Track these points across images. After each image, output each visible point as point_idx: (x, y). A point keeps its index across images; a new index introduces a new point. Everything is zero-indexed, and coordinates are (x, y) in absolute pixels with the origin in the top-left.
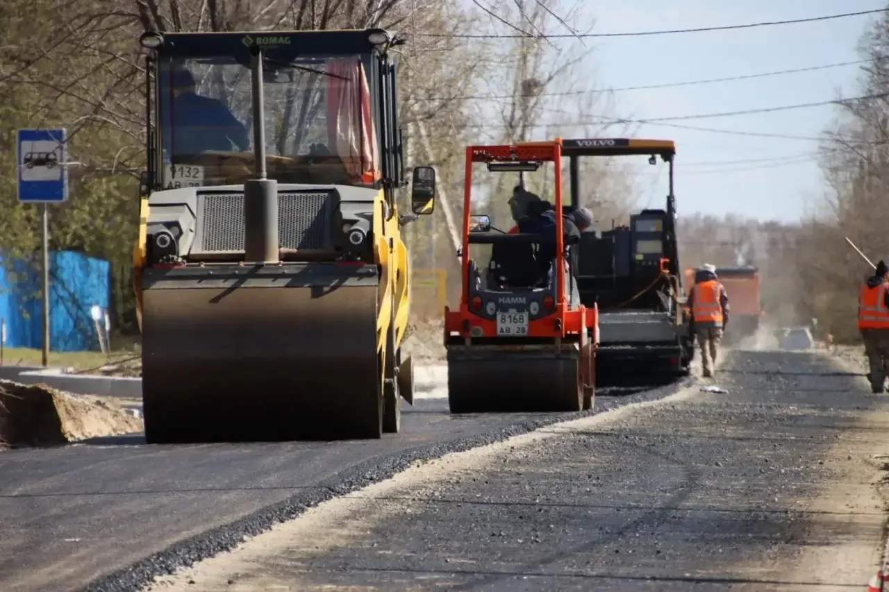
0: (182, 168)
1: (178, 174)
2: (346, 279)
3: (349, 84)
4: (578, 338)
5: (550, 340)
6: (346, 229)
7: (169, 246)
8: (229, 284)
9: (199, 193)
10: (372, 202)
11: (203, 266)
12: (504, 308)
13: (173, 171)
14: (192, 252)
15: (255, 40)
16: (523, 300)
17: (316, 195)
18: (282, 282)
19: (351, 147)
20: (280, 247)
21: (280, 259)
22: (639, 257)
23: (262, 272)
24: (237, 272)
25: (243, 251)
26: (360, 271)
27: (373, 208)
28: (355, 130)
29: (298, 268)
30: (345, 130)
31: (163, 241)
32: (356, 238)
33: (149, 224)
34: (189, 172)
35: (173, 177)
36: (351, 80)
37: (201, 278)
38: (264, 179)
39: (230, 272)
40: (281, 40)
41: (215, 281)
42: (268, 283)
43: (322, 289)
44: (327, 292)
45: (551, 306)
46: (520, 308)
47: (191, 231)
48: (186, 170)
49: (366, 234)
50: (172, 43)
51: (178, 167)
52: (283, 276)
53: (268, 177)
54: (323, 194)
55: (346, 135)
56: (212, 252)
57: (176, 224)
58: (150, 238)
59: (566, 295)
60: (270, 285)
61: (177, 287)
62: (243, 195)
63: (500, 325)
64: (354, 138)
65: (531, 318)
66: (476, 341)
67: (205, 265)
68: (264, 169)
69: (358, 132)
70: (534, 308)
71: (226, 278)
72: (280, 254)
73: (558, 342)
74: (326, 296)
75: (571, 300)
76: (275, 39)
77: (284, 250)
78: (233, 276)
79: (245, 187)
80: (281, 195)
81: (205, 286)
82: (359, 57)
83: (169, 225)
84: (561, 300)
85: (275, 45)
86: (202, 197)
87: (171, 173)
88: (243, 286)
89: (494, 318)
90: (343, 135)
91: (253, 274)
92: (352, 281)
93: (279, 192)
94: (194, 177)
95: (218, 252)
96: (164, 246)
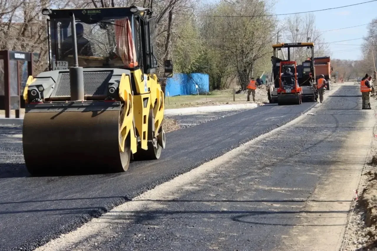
0: (60, 63)
1: (58, 65)
2: (108, 108)
3: (123, 28)
4: (299, 93)
5: (295, 93)
6: (110, 86)
7: (37, 94)
8: (60, 110)
9: (60, 72)
10: (121, 75)
11: (51, 103)
12: (287, 88)
13: (56, 63)
14: (51, 97)
15: (87, 12)
16: (290, 87)
17: (106, 72)
18: (82, 109)
19: (124, 53)
20: (85, 94)
21: (85, 99)
22: (304, 73)
23: (74, 105)
24: (64, 105)
25: (69, 96)
26: (114, 104)
27: (121, 78)
28: (126, 46)
29: (89, 103)
30: (122, 46)
31: (34, 93)
32: (112, 91)
33: (29, 87)
34: (62, 64)
35: (56, 66)
36: (124, 27)
37: (49, 108)
38: (78, 67)
39: (61, 105)
40: (97, 11)
41: (55, 109)
42: (76, 110)
43: (97, 113)
44: (99, 114)
45: (295, 88)
46: (289, 88)
47: (53, 88)
48: (61, 63)
49: (116, 89)
50: (55, 13)
51: (58, 62)
52: (82, 107)
53: (79, 66)
54: (108, 72)
55: (123, 49)
56: (59, 96)
57: (41, 86)
58: (29, 92)
59: (297, 86)
60: (77, 110)
61: (39, 112)
62: (69, 73)
63: (286, 91)
64: (126, 49)
65: (291, 90)
66: (282, 94)
67: (52, 103)
68: (77, 62)
69: (127, 47)
70: (292, 88)
71: (59, 108)
72: (85, 97)
73: (296, 94)
74: (99, 115)
75: (298, 87)
76: (95, 11)
77: (86, 95)
78: (62, 107)
79: (70, 70)
80: (85, 73)
81: (51, 111)
82: (127, 18)
83: (38, 86)
84: (296, 86)
85: (95, 13)
86: (61, 74)
87: (55, 64)
88: (66, 111)
89: (285, 90)
90: (121, 48)
91: (70, 106)
92: (110, 109)
93: (84, 72)
94: (64, 66)
95: (61, 96)
96: (34, 95)
